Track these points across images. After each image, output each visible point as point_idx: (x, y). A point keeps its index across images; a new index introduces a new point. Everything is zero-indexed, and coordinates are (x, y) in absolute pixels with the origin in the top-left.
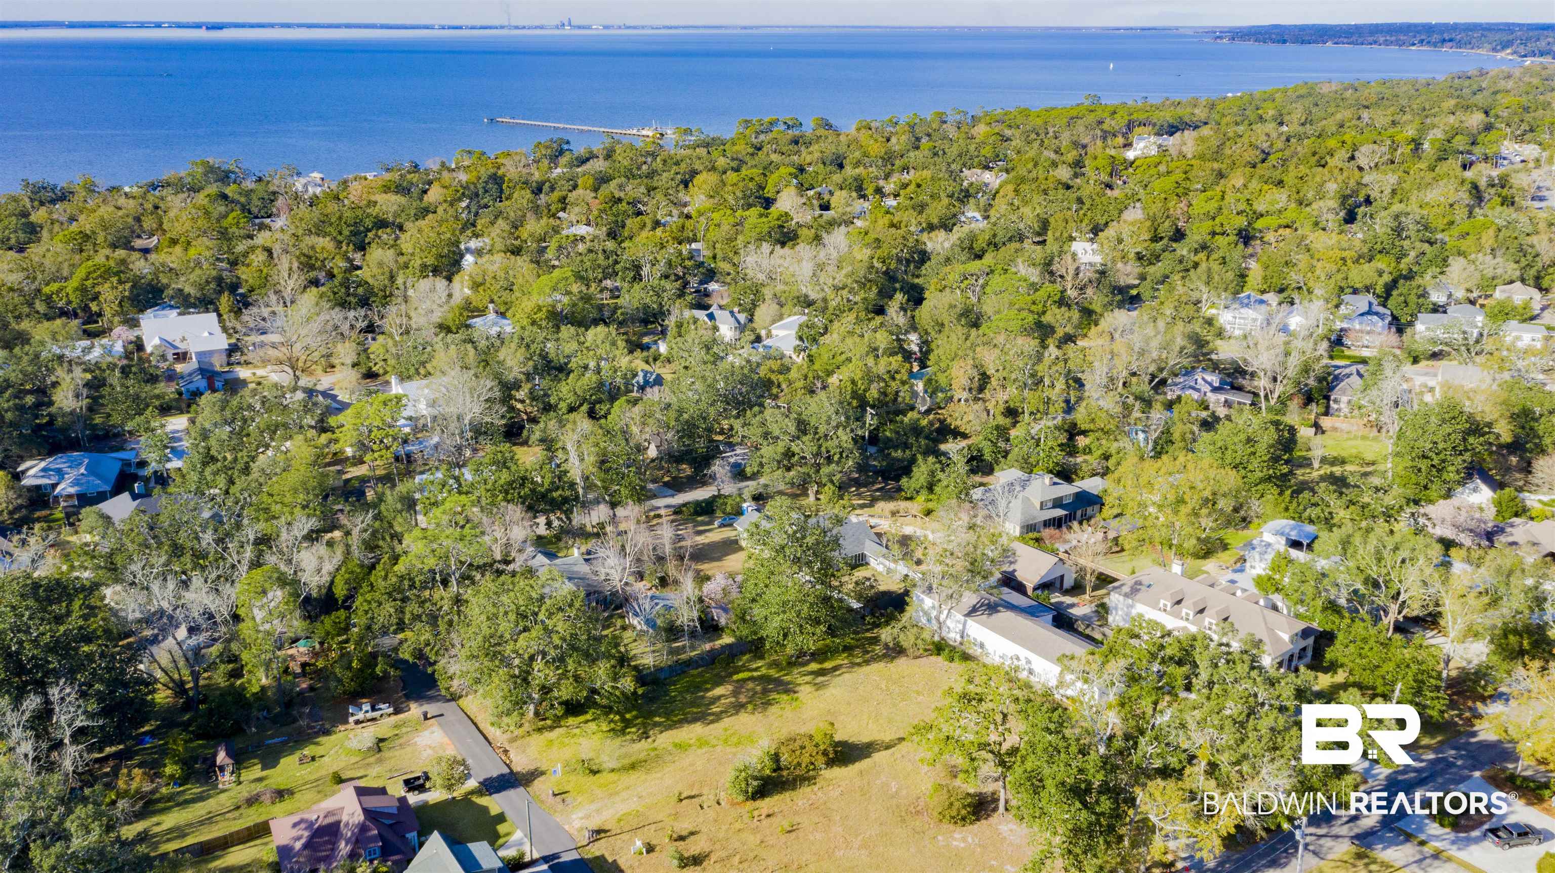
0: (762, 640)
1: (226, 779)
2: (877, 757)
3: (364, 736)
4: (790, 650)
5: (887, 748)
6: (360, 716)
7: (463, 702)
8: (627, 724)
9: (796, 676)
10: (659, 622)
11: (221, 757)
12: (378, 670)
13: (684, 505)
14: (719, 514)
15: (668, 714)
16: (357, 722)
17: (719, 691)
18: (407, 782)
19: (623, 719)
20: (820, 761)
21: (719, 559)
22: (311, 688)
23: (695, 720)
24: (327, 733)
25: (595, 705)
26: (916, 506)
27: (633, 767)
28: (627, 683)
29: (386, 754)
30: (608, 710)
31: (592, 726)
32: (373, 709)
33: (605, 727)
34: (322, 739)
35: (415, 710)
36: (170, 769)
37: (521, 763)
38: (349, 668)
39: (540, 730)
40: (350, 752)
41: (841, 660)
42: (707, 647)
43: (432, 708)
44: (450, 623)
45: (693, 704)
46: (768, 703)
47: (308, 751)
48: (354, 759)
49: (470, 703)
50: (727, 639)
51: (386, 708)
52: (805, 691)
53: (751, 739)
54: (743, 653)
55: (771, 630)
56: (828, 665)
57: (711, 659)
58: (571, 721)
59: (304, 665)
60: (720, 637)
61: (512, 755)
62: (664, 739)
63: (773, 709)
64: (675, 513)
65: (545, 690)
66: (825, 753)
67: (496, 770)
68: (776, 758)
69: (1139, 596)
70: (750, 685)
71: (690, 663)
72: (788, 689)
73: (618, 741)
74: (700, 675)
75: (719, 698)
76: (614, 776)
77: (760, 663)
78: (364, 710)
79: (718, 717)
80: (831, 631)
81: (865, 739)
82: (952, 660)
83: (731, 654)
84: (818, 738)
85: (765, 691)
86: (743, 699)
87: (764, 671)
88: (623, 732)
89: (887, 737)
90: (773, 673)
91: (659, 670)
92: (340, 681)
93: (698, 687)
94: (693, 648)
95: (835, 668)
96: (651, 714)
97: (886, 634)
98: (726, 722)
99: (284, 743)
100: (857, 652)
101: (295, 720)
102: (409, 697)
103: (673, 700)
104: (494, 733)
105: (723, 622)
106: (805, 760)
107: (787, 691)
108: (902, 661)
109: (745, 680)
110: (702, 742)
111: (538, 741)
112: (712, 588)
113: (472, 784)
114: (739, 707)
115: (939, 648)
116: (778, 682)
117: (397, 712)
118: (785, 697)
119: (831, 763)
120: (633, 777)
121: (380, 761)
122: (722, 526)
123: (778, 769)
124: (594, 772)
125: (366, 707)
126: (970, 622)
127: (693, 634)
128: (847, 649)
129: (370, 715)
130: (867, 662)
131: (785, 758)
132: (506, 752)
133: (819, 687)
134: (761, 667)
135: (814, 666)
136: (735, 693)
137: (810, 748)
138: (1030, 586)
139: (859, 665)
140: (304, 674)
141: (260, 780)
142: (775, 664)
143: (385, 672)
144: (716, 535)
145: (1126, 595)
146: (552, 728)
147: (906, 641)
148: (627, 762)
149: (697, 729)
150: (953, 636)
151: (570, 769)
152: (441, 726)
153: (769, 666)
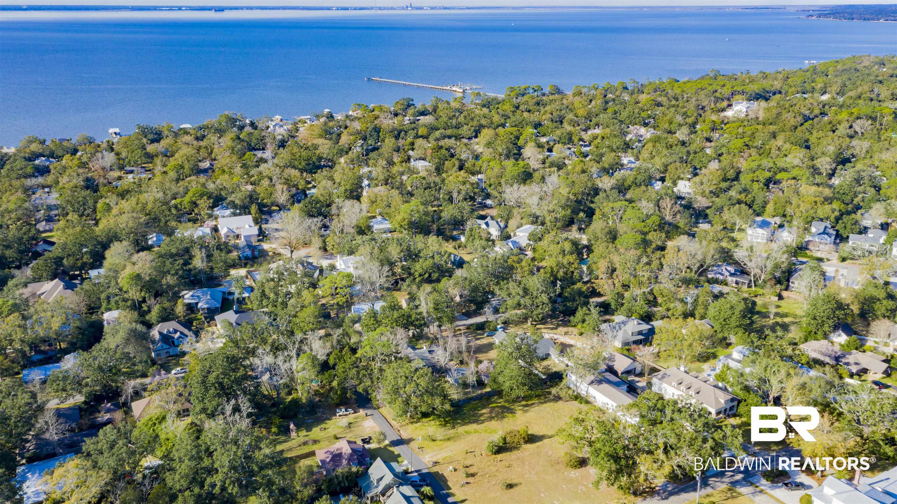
0: (502, 391)
1: (293, 434)
2: (545, 441)
3: (344, 421)
4: (513, 396)
5: (550, 437)
6: (341, 413)
7: (380, 410)
8: (447, 422)
9: (516, 406)
10: (460, 381)
11: (292, 426)
12: (348, 395)
13: (472, 325)
14: (487, 330)
15: (463, 420)
16: (340, 416)
17: (484, 411)
18: (363, 440)
19: (445, 421)
20: (522, 441)
21: (486, 352)
22: (320, 401)
23: (474, 422)
24: (329, 419)
25: (434, 414)
26: (575, 331)
27: (449, 439)
28: (447, 407)
29: (353, 429)
30: (439, 416)
31: (433, 422)
32: (346, 411)
33: (438, 423)
34: (327, 422)
35: (362, 412)
36: (274, 430)
37: (405, 435)
38: (336, 394)
39: (412, 423)
40: (339, 427)
41: (535, 401)
42: (479, 392)
43: (369, 412)
44: (378, 379)
45: (473, 416)
46: (504, 417)
47: (323, 426)
48: (340, 430)
49: (383, 410)
50: (488, 389)
51: (351, 411)
52: (519, 413)
53: (495, 431)
54: (494, 396)
55: (506, 387)
56: (530, 402)
57: (480, 398)
58: (424, 420)
59: (315, 391)
60: (485, 388)
61: (401, 432)
62: (461, 429)
63: (505, 420)
64: (467, 328)
65: (416, 408)
66: (524, 438)
67: (396, 438)
68: (505, 439)
69: (665, 380)
70: (497, 409)
71: (472, 399)
72: (512, 412)
73: (443, 429)
74: (476, 404)
75: (484, 414)
76: (441, 442)
77: (501, 400)
78: (342, 411)
79: (483, 422)
80: (531, 389)
81: (541, 433)
82: (581, 403)
83: (489, 395)
84: (522, 432)
85: (503, 412)
86: (493, 415)
87: (503, 404)
88: (445, 425)
89: (550, 434)
90: (506, 404)
91: (459, 401)
92: (333, 399)
93: (475, 409)
94: (473, 392)
95: (533, 404)
96: (456, 419)
97: (554, 391)
98: (486, 424)
99: (312, 422)
100: (543, 397)
101: (316, 413)
102: (360, 407)
103: (465, 414)
104: (393, 423)
105: (486, 382)
106: (516, 440)
107: (511, 413)
108: (560, 403)
109: (494, 407)
110: (476, 431)
111: (411, 427)
112: (483, 367)
113: (387, 442)
114: (491, 418)
115: (577, 397)
116: (508, 409)
117: (355, 412)
118: (510, 415)
119: (526, 442)
120: (449, 443)
121: (351, 431)
122: (488, 336)
123: (505, 443)
124: (434, 440)
125: (343, 410)
126: (590, 387)
127: (473, 387)
128: (539, 396)
129: (345, 413)
130: (545, 402)
131: (508, 439)
132: (399, 431)
133: (526, 411)
134: (501, 402)
135: (524, 403)
136: (491, 412)
137: (518, 436)
138: (620, 373)
139: (542, 403)
140: (316, 395)
141: (307, 436)
142: (507, 401)
143: (351, 396)
144: (485, 341)
145: (659, 379)
146: (416, 422)
147: (562, 394)
148: (446, 437)
149: (474, 426)
150: (583, 393)
151: (423, 438)
152: (373, 419)
153: (505, 402)
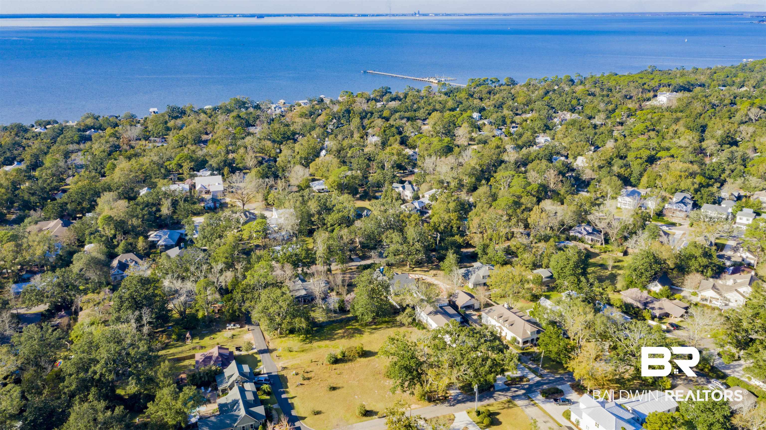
0: (357, 316)
1: (189, 341)
3: (230, 333)
4: (364, 321)
6: (230, 327)
8: (307, 338)
9: (367, 330)
11: (188, 335)
12: (236, 314)
13: (361, 265)
15: (320, 337)
16: (229, 329)
17: (340, 331)
18: (237, 348)
19: (304, 337)
20: (357, 355)
22: (219, 318)
23: (328, 339)
24: (220, 331)
25: (297, 331)
27: (303, 351)
29: (234, 339)
30: (299, 333)
31: (294, 338)
32: (234, 326)
33: (300, 339)
34: (218, 333)
35: (247, 327)
36: (174, 337)
37: (271, 347)
38: (229, 312)
39: (280, 337)
40: (224, 338)
41: (384, 326)
42: (340, 317)
43: (251, 327)
44: (256, 301)
45: (330, 334)
46: (352, 337)
47: (213, 336)
48: (225, 340)
50: (351, 315)
51: (238, 326)
52: (366, 334)
54: (353, 320)
55: (359, 313)
56: (378, 327)
57: (341, 321)
58: (291, 336)
59: (219, 310)
60: (349, 314)
61: (270, 344)
62: (316, 344)
63: (353, 339)
64: (357, 268)
66: (358, 353)
67: (264, 347)
68: (344, 353)
70: (350, 330)
71: (333, 322)
73: (302, 343)
74: (336, 326)
75: (338, 333)
76: (296, 353)
77: (357, 324)
79: (335, 339)
81: (376, 351)
82: (422, 329)
83: (349, 320)
84: (357, 349)
85: (354, 333)
87: (356, 326)
88: (304, 341)
90: (359, 327)
91: (323, 322)
92: (226, 316)
93: (333, 329)
94: (335, 317)
95: (380, 328)
96: (315, 336)
97: (398, 318)
98: (337, 341)
99: (207, 333)
100: (391, 323)
101: (211, 327)
102: (246, 323)
103: (324, 333)
104: (267, 336)
105: (349, 309)
106: (352, 354)
107: (360, 334)
108: (402, 328)
110: (326, 346)
111: (278, 340)
112: (349, 297)
113: (255, 351)
114: (343, 337)
115: (418, 324)
116: (359, 330)
117: (241, 327)
119: (360, 356)
120: (302, 353)
121: (232, 341)
123: (344, 356)
124: (291, 351)
125: (232, 325)
126: (429, 317)
127: (335, 312)
128: (386, 322)
129: (233, 327)
130: (392, 327)
131: (346, 354)
132: (269, 342)
133: (371, 333)
135: (374, 327)
136: (344, 333)
137: (354, 351)
138: (459, 307)
139: (389, 328)
140: (218, 313)
141: (198, 343)
142: (361, 325)
143: (238, 315)
145: (486, 313)
146: (284, 337)
147: (406, 321)
148: (300, 349)
149: (327, 342)
150: (423, 321)
151: (284, 350)
152: (253, 333)
153: (359, 325)
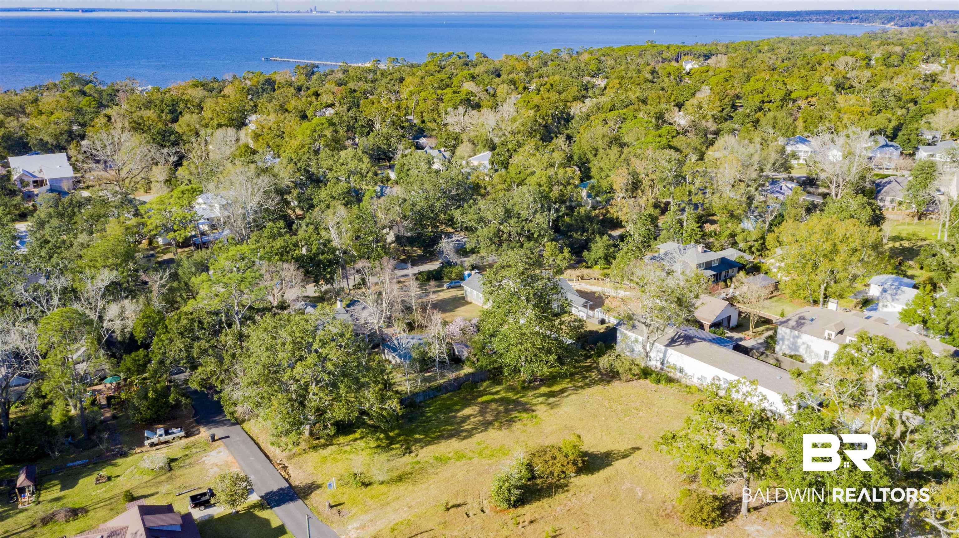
0: (500, 368)
1: (26, 500)
2: (618, 464)
3: (158, 457)
4: (524, 376)
5: (624, 456)
6: (155, 439)
7: (245, 425)
8: (392, 441)
9: (530, 397)
10: (414, 355)
11: (22, 480)
12: (171, 399)
14: (446, 279)
15: (426, 432)
16: (152, 445)
17: (467, 411)
18: (193, 499)
19: (388, 437)
20: (571, 470)
21: (451, 310)
22: (114, 417)
23: (450, 436)
24: (124, 455)
25: (363, 424)
26: (597, 271)
27: (400, 479)
28: (393, 405)
29: (176, 472)
30: (375, 429)
31: (361, 444)
32: (167, 433)
33: (373, 444)
34: (120, 461)
35: (204, 433)
37: (299, 478)
38: (146, 398)
39: (315, 448)
40: (144, 472)
41: (565, 384)
42: (452, 376)
43: (219, 432)
44: (234, 356)
45: (447, 422)
46: (511, 421)
47: (104, 472)
48: (146, 478)
49: (252, 426)
50: (467, 370)
51: (178, 432)
52: (541, 410)
53: (504, 451)
54: (484, 380)
55: (509, 359)
56: (556, 388)
57: (458, 386)
58: (342, 439)
59: (109, 399)
60: (462, 368)
61: (290, 470)
62: (426, 454)
63: (517, 425)
65: (320, 412)
66: (575, 463)
67: (276, 485)
68: (530, 467)
69: (804, 328)
70: (494, 406)
71: (440, 389)
72: (527, 408)
73: (384, 456)
74: (449, 398)
75: (469, 417)
76: (384, 488)
77: (498, 388)
78: (157, 435)
79: (470, 434)
80: (560, 361)
81: (602, 449)
82: (659, 382)
83: (473, 381)
84: (568, 449)
85: (507, 411)
86: (489, 417)
87: (503, 394)
88: (388, 448)
89: (622, 447)
90: (510, 395)
91: (415, 395)
92: (137, 409)
93: (449, 409)
94: (443, 376)
95: (562, 391)
96: (412, 432)
97: (604, 362)
98: (478, 437)
99: (84, 466)
100: (577, 377)
101: (96, 445)
102: (199, 422)
103: (429, 420)
104: (274, 451)
105: (466, 354)
106: (557, 469)
107: (526, 410)
108: (616, 384)
109: (488, 402)
110: (460, 456)
111: (313, 457)
112: (453, 328)
113: (254, 499)
114: (487, 425)
115: (646, 373)
116: (517, 403)
117: (188, 435)
118: (524, 415)
119: (579, 471)
120: (401, 488)
121: (170, 479)
123: (534, 478)
124: (366, 485)
125: (160, 431)
126: (670, 351)
127: (442, 363)
128: (571, 374)
129: (163, 439)
130: (588, 385)
131: (539, 468)
132: (285, 468)
133: (552, 406)
134: (500, 391)
135: (544, 389)
136: (482, 413)
137: (560, 459)
138: (707, 324)
139: (581, 387)
140: (109, 405)
141: (59, 498)
142: (511, 388)
143: (177, 400)
145: (793, 328)
146: (325, 446)
147: (619, 367)
148: (395, 474)
149: (454, 444)
150: (654, 363)
151: (343, 483)
152: (227, 446)
153: (507, 390)
